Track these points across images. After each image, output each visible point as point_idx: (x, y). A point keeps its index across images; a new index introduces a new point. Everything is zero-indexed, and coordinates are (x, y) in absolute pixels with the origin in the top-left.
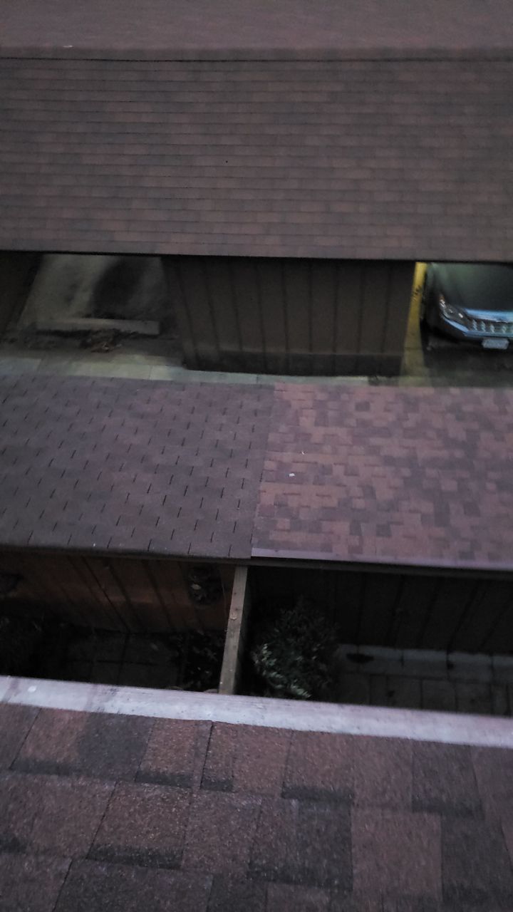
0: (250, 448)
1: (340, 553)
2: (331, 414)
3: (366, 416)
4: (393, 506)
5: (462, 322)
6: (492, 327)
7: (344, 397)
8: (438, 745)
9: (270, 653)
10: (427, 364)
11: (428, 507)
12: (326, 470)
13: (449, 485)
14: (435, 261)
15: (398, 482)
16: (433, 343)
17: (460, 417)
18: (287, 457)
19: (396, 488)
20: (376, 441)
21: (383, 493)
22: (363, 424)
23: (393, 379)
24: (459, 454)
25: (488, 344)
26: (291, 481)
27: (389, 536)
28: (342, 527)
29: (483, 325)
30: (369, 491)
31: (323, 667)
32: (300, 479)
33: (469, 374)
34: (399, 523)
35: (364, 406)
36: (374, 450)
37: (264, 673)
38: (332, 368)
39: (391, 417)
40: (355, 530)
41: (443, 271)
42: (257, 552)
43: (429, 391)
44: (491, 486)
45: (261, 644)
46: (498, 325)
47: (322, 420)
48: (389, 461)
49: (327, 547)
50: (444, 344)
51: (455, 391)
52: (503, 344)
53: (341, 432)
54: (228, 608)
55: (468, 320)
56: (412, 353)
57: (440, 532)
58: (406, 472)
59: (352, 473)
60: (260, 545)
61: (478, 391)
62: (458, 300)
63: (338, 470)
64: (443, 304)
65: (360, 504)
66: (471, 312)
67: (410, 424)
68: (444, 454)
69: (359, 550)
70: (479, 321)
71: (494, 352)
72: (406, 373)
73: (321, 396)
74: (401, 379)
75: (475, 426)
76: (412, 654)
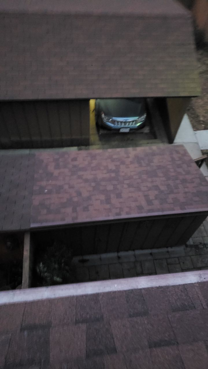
0: (26, 181)
1: (68, 221)
2: (61, 164)
3: (75, 163)
4: (89, 198)
5: (112, 122)
6: (123, 124)
7: (66, 156)
8: (86, 296)
9: (44, 265)
10: (100, 140)
11: (103, 197)
12: (61, 187)
13: (110, 187)
14: (99, 98)
15: (91, 189)
16: (101, 132)
17: (113, 160)
18: (44, 183)
19: (90, 191)
20: (80, 173)
21: (85, 194)
22: (75, 166)
23: (87, 147)
24: (113, 175)
25: (122, 131)
26: (45, 194)
27: (88, 210)
28: (69, 210)
29: (120, 123)
30: (79, 194)
31: (67, 268)
32: (50, 192)
33: (116, 143)
34: (91, 205)
35: (75, 159)
36: (80, 177)
37: (42, 274)
38: (62, 144)
39: (86, 163)
40: (74, 210)
41: (102, 103)
42: (33, 225)
43: (100, 151)
44: (125, 186)
45: (40, 263)
46: (125, 123)
47: (57, 167)
48: (86, 181)
49: (63, 219)
50: (105, 132)
51: (110, 150)
52: (127, 130)
53: (66, 171)
54: (23, 250)
55: (113, 122)
56: (94, 136)
57: (108, 206)
58: (93, 184)
59: (71, 187)
60: (34, 222)
61: (118, 150)
62: (109, 114)
63: (66, 187)
64: (103, 116)
65: (76, 199)
66: (114, 118)
67: (93, 165)
68: (107, 176)
69: (76, 218)
70: (118, 122)
71: (124, 134)
72: (92, 145)
73: (57, 157)
74: (91, 147)
75: (118, 163)
76: (104, 256)
